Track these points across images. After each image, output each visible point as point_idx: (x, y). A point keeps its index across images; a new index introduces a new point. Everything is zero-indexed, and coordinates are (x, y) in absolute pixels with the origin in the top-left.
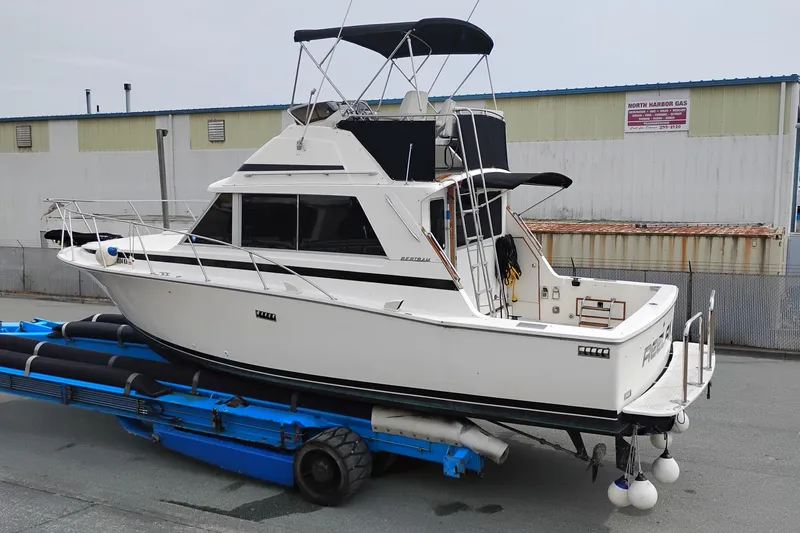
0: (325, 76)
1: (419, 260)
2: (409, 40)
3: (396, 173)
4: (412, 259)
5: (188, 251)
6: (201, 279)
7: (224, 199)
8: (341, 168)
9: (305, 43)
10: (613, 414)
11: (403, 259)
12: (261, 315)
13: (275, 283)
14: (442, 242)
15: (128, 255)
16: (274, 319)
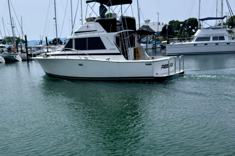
0: (93, 10)
1: (113, 49)
2: (111, 1)
3: (108, 31)
4: (112, 49)
5: (63, 53)
6: (66, 58)
7: (71, 40)
8: (96, 31)
9: (88, 3)
10: (153, 77)
11: (110, 49)
12: (80, 65)
13: (83, 57)
14: (119, 46)
15: (50, 55)
16: (82, 65)
